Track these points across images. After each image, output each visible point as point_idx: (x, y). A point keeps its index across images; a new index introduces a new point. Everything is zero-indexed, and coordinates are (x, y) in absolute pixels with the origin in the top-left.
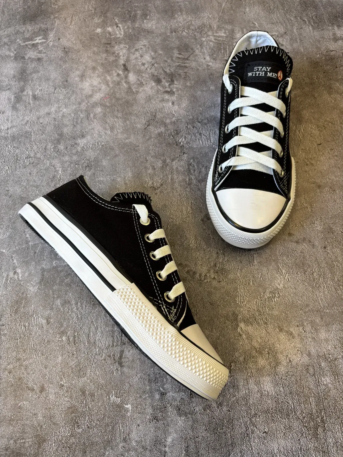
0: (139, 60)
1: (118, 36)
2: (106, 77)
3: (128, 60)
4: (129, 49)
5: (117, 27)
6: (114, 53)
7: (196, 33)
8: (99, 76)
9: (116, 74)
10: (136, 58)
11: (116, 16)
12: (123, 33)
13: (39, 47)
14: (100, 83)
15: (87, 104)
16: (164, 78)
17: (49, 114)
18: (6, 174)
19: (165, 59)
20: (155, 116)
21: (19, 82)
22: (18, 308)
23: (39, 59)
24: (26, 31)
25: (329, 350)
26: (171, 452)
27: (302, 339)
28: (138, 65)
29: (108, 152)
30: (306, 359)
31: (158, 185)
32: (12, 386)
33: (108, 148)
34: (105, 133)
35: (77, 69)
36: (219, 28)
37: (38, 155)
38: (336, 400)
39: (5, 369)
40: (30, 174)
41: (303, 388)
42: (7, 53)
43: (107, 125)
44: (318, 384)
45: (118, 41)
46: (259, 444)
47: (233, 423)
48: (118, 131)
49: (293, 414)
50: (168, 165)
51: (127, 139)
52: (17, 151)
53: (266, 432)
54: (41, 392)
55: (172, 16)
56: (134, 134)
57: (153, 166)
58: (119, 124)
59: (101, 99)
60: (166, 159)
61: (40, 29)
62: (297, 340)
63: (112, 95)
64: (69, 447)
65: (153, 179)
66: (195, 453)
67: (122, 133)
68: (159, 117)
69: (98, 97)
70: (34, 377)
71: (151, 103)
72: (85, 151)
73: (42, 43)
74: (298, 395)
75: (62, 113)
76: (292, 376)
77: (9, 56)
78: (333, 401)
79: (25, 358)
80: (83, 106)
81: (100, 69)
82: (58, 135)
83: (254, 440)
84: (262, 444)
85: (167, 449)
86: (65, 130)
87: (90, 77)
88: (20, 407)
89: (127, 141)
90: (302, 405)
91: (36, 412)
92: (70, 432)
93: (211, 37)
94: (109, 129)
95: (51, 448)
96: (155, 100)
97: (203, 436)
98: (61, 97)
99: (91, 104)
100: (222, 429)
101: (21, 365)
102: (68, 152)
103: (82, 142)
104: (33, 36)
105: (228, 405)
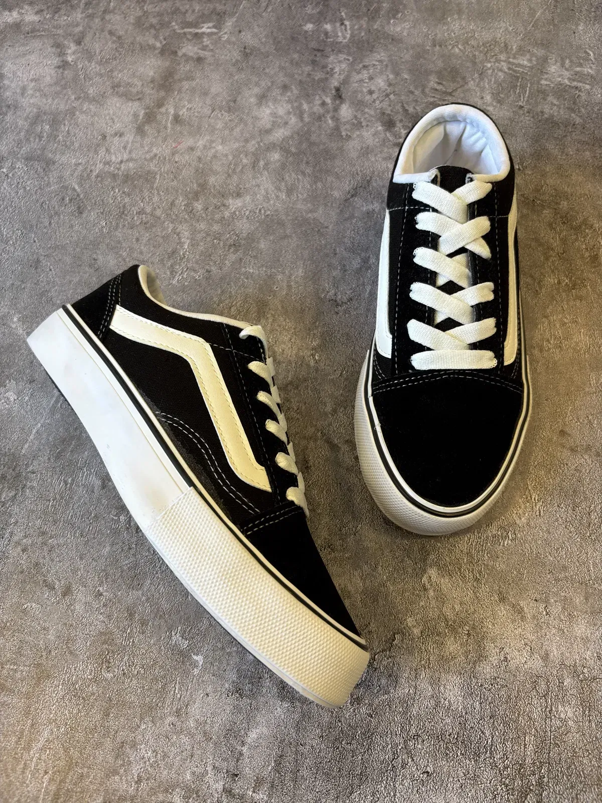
0: (366, 85)
1: (340, 39)
2: (301, 104)
3: (346, 82)
4: (352, 64)
5: (342, 24)
6: (324, 67)
7: (477, 53)
8: (289, 101)
9: (319, 102)
10: (362, 81)
11: (344, 6)
12: (348, 36)
13: (205, 40)
14: (289, 113)
15: (258, 143)
16: (401, 121)
17: (192, 149)
18: (99, 234)
19: (412, 88)
20: (369, 182)
21: (158, 91)
22: (63, 450)
23: (200, 60)
24: (190, 11)
25: (586, 659)
26: (251, 757)
27: (538, 626)
28: (362, 92)
29: (274, 228)
30: (536, 664)
31: (345, 299)
32: (22, 572)
33: (276, 221)
34: (277, 197)
35: (257, 84)
36: (521, 50)
37: (158, 212)
38: (576, 753)
39: (18, 543)
40: (137, 240)
41: (518, 714)
42: (151, 41)
43: (283, 184)
44: (548, 714)
45: (337, 48)
46: (410, 790)
47: (371, 739)
48: (298, 197)
49: (488, 755)
50: (370, 268)
51: (311, 211)
52: (127, 200)
53: (428, 772)
54: (65, 594)
55: (442, 20)
56: (326, 205)
57: (344, 265)
58: (304, 184)
59: (283, 139)
60: (369, 257)
61: (214, 11)
62: (530, 626)
63: (303, 135)
64: (83, 698)
65: (337, 288)
66: (291, 772)
67: (304, 200)
68: (375, 184)
69: (279, 134)
70: (60, 568)
71: (368, 159)
72: (235, 221)
73: (212, 34)
74: (505, 723)
75: (213, 151)
76: (503, 686)
77: (153, 48)
78: (569, 754)
79: (53, 533)
80: (252, 146)
81: (295, 91)
82: (199, 185)
83: (403, 780)
84: (415, 792)
85: (245, 749)
86: (212, 180)
87: (275, 100)
88: (24, 611)
89: (310, 215)
90: (509, 744)
91: (47, 625)
92: (93, 674)
93: (503, 63)
94: (285, 191)
95: (54, 691)
96: (376, 155)
97: (312, 746)
98: (220, 125)
99: (265, 144)
100: (351, 744)
101: (44, 543)
102: (207, 215)
103: (234, 204)
104: (200, 20)
105: (370, 705)
